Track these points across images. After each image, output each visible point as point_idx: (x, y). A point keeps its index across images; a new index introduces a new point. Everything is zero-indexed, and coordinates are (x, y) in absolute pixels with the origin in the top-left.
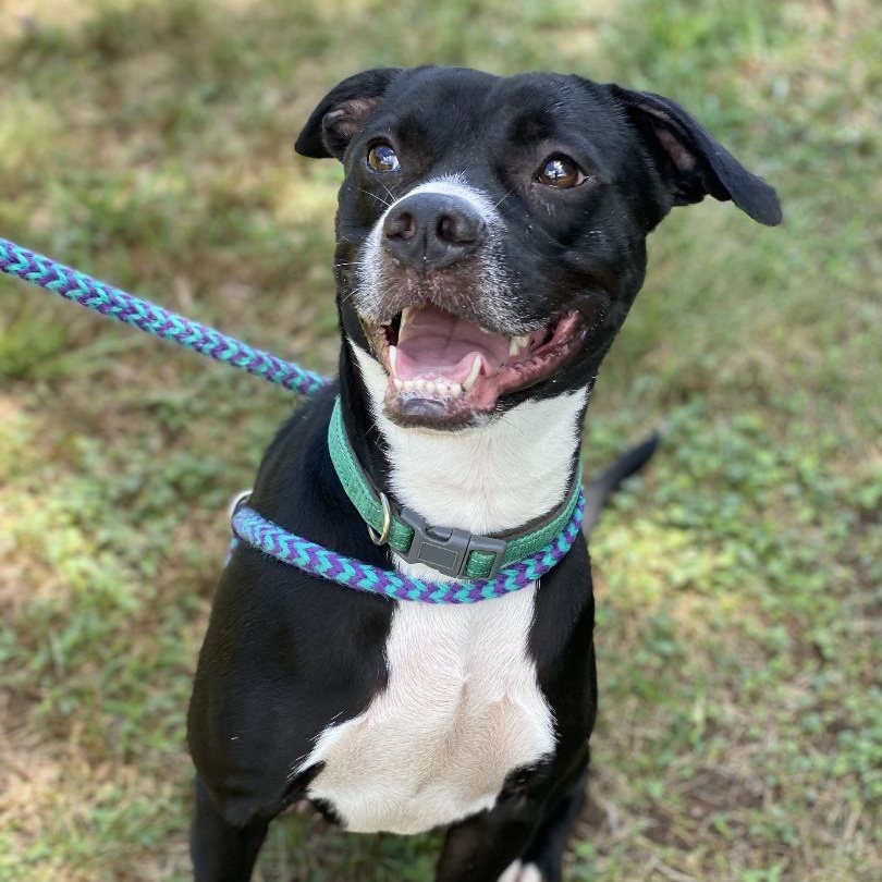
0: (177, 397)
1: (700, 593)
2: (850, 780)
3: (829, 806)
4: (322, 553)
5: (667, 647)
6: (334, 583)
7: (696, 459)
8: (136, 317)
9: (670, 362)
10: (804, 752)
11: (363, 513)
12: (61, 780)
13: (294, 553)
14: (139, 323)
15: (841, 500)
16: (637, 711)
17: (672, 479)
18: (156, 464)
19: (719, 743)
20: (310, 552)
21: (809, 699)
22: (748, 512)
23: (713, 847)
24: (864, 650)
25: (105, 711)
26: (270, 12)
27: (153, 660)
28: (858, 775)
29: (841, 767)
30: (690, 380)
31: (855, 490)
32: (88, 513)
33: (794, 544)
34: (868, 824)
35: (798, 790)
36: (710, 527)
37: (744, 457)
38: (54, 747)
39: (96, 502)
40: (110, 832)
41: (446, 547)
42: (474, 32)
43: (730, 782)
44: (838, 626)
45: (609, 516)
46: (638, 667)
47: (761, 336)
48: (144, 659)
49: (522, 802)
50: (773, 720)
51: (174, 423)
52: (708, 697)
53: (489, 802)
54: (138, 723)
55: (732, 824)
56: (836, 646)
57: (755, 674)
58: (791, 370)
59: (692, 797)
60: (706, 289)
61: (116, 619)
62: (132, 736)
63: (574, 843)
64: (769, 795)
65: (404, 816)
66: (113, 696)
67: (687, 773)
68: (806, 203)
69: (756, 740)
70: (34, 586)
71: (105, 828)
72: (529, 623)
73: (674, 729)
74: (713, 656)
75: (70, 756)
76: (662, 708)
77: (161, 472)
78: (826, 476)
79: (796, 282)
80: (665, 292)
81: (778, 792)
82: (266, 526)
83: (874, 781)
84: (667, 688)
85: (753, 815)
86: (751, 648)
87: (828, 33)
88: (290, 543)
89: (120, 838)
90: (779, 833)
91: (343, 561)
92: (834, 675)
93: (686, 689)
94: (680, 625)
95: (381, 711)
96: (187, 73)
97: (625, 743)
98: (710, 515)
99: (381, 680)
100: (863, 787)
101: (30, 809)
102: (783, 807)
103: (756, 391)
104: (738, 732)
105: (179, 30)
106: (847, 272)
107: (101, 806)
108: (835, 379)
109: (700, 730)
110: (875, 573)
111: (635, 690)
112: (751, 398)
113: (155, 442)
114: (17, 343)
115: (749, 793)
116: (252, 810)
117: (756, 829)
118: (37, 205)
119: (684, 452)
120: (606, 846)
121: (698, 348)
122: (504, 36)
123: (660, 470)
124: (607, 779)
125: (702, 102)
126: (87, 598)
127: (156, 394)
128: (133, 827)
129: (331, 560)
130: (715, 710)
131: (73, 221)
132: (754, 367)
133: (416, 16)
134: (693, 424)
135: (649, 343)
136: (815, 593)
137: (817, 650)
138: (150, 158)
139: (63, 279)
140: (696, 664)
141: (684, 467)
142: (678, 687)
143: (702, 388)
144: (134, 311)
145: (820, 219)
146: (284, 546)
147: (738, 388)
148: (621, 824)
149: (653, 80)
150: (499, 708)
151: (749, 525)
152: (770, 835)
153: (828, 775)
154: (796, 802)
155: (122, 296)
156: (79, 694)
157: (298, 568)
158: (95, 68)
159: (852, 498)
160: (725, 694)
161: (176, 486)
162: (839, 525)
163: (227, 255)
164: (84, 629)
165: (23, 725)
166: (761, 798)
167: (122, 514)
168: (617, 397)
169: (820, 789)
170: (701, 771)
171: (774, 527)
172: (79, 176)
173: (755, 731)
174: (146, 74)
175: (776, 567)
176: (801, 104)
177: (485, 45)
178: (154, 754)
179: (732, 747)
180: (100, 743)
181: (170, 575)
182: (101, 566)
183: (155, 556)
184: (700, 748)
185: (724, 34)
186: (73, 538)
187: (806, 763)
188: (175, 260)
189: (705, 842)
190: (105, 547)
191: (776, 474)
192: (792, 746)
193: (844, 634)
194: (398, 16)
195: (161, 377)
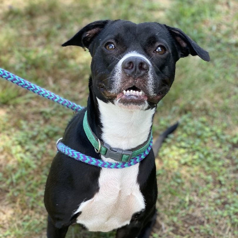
0: (48, 110)
1: (189, 166)
2: (228, 218)
3: (222, 225)
4: (81, 155)
5: (179, 181)
6: (84, 163)
7: (188, 129)
8: (32, 89)
9: (182, 103)
10: (216, 210)
11: (93, 144)
12: (14, 214)
13: (73, 155)
14: (33, 90)
15: (227, 141)
16: (170, 198)
17: (182, 134)
18: (42, 128)
19: (192, 207)
20: (78, 154)
21: (217, 195)
22: (202, 144)
23: (190, 235)
24: (233, 182)
25: (26, 195)
26: (76, 5)
27: (39, 182)
28: (230, 217)
29: (225, 214)
30: (187, 108)
31: (231, 138)
32: (23, 141)
33: (214, 153)
34: (232, 230)
35: (214, 220)
36: (192, 148)
37: (202, 129)
38: (12, 205)
39: (25, 138)
40: (27, 228)
41: (116, 153)
42: (131, 11)
43: (195, 218)
44: (226, 175)
45: (164, 144)
46: (171, 186)
47: (207, 96)
48: (37, 181)
49: (137, 222)
50: (207, 201)
51: (47, 117)
52: (190, 194)
53: (128, 222)
54: (35, 199)
55: (196, 229)
56: (225, 181)
57: (203, 188)
58: (215, 105)
59: (185, 222)
60: (192, 83)
61: (30, 170)
62: (33, 202)
63: (153, 234)
64: (206, 221)
65: (104, 227)
66: (29, 191)
67: (184, 215)
68: (220, 59)
69: (203, 206)
70: (8, 161)
71: (25, 227)
72: (137, 173)
73: (180, 203)
74: (191, 183)
75: (16, 207)
76: (178, 197)
77: (43, 130)
78: (223, 134)
79: (217, 81)
80: (181, 83)
81: (208, 220)
82: (66, 147)
83: (234, 218)
84: (179, 192)
85: (201, 227)
86: (202, 181)
87: (228, 13)
88: (72, 152)
89: (29, 230)
90: (208, 232)
91: (87, 157)
92: (224, 189)
93: (184, 192)
94: (183, 174)
95: (97, 197)
96: (53, 21)
97: (167, 206)
98: (192, 145)
99: (97, 189)
100: (231, 220)
101: (5, 222)
102: (209, 225)
103: (205, 111)
104: (198, 204)
105: (51, 9)
106: (231, 79)
107: (24, 221)
108: (227, 108)
109: (188, 203)
110: (236, 161)
111: (170, 192)
112: (204, 113)
113: (42, 122)
114: (5, 95)
115: (200, 221)
116: (62, 224)
117: (202, 231)
118: (11, 57)
119: (185, 127)
120: (161, 234)
121: (190, 99)
122: (139, 12)
123: (178, 132)
124: (162, 216)
125: (193, 31)
126: (22, 165)
127: (42, 109)
128: (33, 227)
129: (83, 156)
130: (192, 198)
131: (21, 61)
132: (205, 104)
133: (116, 6)
134: (188, 120)
135: (176, 97)
136: (220, 166)
137: (220, 182)
138: (42, 44)
139: (12, 78)
140: (187, 185)
141: (185, 131)
142: (182, 191)
143: (191, 110)
144: (32, 87)
145: (224, 64)
146: (71, 153)
147: (201, 110)
148: (165, 228)
149: (180, 25)
150: (130, 197)
151: (202, 147)
152: (206, 232)
153: (222, 216)
154: (213, 223)
155: (28, 83)
156: (19, 190)
157: (74, 159)
158: (28, 19)
159: (230, 141)
160: (194, 194)
161: (47, 134)
162: (227, 148)
163: (63, 71)
164: (21, 173)
165: (4, 199)
166: (204, 222)
167: (32, 142)
168: (167, 112)
169: (220, 220)
170: (188, 215)
171: (209, 148)
172: (23, 49)
173: (202, 204)
174: (42, 21)
175: (209, 159)
176: (220, 32)
177: (134, 15)
178: (39, 207)
179: (196, 208)
180: (25, 204)
181: (45, 158)
182: (26, 156)
183: (41, 153)
184: (187, 208)
185: (199, 13)
186: (19, 148)
187: (216, 213)
188: (49, 73)
189: (188, 234)
190: (28, 150)
191: (210, 134)
192: (212, 208)
193: (227, 178)
194: (111, 6)
195: (44, 104)
